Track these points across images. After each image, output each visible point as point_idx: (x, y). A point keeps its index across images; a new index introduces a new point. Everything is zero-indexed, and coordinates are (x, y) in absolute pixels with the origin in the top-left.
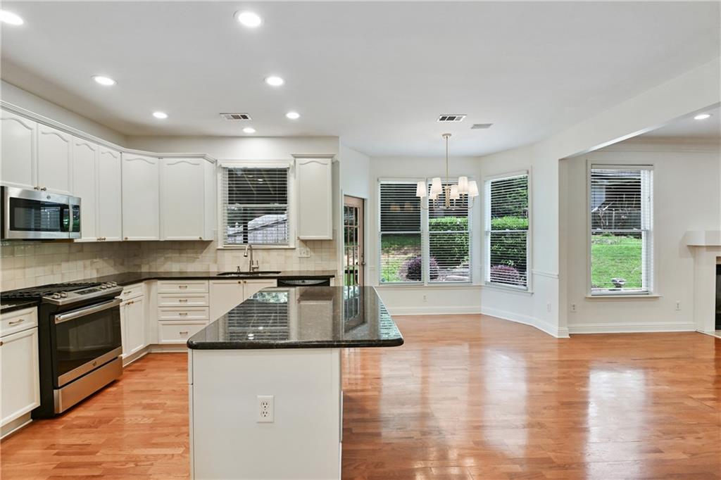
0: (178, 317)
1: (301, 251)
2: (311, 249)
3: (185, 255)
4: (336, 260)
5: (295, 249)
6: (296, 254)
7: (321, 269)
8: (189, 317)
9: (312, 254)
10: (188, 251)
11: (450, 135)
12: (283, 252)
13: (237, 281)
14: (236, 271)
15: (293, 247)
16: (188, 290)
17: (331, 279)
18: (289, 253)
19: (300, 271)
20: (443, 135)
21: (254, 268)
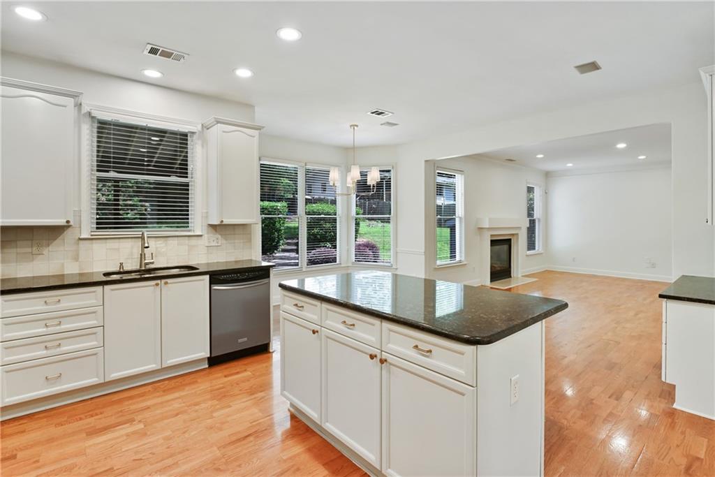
0: (44, 352)
1: (209, 239)
2: (221, 235)
3: (14, 250)
4: (251, 248)
5: (201, 236)
6: (204, 242)
7: (233, 259)
8: (64, 349)
9: (224, 242)
10: (18, 242)
11: (357, 126)
12: (186, 240)
13: (153, 283)
14: (116, 269)
15: (200, 234)
16: (63, 305)
17: (271, 269)
18: (193, 241)
19: (208, 264)
20: (351, 126)
21: (146, 264)
